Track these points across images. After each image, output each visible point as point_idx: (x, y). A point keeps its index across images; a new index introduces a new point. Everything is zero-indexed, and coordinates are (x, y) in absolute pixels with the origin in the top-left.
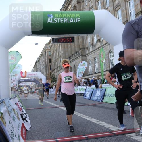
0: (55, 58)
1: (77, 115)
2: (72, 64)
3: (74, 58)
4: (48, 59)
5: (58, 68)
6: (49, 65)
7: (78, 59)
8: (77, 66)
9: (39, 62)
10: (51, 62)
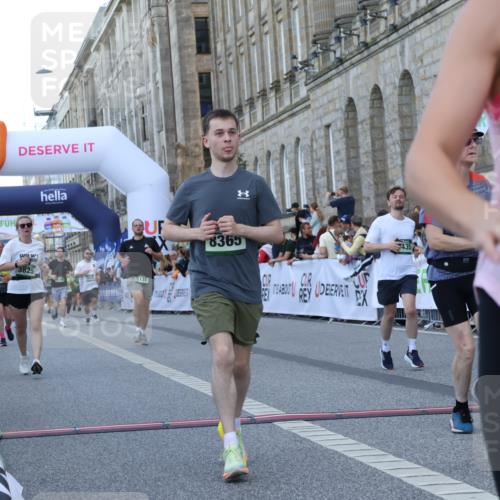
0: (247, 12)
1: (421, 492)
2: (387, 66)
3: (407, 15)
4: (182, 22)
5: (272, 95)
6: (193, 70)
7: (444, 21)
8: (427, 85)
9: (107, 44)
10: (208, 51)
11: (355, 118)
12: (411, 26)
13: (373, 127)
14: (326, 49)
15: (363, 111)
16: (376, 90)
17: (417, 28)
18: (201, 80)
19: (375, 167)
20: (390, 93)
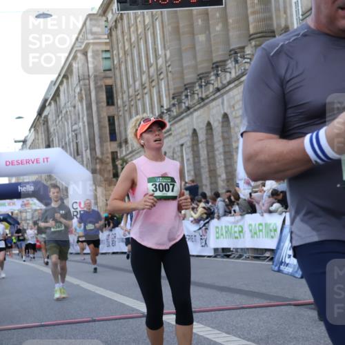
0: (134, 82)
3: (225, 82)
4: (98, 88)
6: (105, 115)
8: (237, 121)
9: (55, 101)
10: (113, 104)
11: (197, 140)
12: (227, 88)
13: (207, 145)
14: (180, 102)
15: (202, 136)
16: (209, 124)
17: (230, 89)
18: (109, 120)
19: (209, 168)
20: (216, 125)
